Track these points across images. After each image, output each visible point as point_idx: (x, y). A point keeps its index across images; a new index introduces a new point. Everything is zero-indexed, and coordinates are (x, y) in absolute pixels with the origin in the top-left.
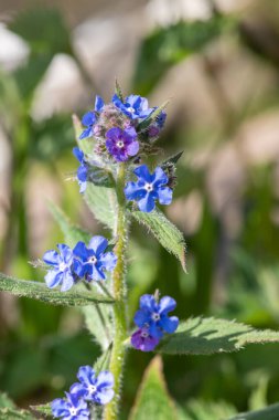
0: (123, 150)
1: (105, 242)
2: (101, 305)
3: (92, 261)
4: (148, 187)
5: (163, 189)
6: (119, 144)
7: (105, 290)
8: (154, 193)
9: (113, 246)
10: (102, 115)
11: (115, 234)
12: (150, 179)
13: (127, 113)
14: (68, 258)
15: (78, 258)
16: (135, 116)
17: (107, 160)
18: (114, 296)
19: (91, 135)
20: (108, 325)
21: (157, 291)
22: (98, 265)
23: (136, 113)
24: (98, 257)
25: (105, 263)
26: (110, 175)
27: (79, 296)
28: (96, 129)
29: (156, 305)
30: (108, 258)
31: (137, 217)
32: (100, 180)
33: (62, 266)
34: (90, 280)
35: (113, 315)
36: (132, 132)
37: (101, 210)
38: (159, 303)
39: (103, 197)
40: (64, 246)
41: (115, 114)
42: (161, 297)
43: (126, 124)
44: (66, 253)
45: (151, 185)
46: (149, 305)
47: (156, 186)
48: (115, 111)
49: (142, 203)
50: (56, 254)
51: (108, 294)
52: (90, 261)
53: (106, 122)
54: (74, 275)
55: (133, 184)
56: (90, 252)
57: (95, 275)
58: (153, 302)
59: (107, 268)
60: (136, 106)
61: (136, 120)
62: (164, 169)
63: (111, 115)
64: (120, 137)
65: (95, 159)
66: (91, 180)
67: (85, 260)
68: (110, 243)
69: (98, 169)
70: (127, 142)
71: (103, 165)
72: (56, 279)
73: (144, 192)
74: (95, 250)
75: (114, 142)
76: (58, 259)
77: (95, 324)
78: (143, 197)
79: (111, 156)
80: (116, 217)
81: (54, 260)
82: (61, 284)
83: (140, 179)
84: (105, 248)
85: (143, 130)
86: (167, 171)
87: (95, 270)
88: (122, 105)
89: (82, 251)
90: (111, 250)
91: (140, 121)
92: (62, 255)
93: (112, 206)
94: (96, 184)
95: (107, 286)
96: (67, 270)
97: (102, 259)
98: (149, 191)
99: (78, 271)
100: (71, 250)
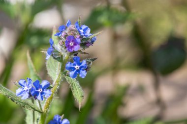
0: (72, 47)
1: (49, 85)
2: (36, 112)
3: (40, 90)
4: (77, 67)
5: (83, 70)
6: (71, 44)
7: (40, 106)
8: (78, 71)
9: (52, 88)
10: (68, 29)
11: (54, 83)
12: (79, 64)
13: (80, 32)
14: (30, 85)
15: (34, 87)
16: (82, 34)
17: (63, 49)
18: (43, 110)
19: (60, 35)
20: (36, 123)
21: (63, 115)
22: (42, 93)
23: (84, 33)
24: (43, 90)
25: (45, 93)
26: (62, 56)
27: (28, 105)
28: (63, 34)
29: (60, 121)
30: (47, 92)
31: (67, 79)
32: (56, 57)
33: (26, 88)
34: (36, 99)
35: (40, 119)
36: (79, 41)
37: (51, 71)
38: (62, 120)
39: (54, 66)
40: (30, 79)
41: (74, 30)
42: (64, 118)
43: (77, 36)
44: (30, 83)
45: (79, 67)
46: (57, 120)
47: (80, 68)
48: (75, 29)
49: (72, 73)
50: (25, 82)
51: (41, 108)
52: (39, 90)
53: (69, 32)
54: (30, 94)
55: (71, 64)
56: (41, 87)
57: (39, 97)
58: (59, 119)
59: (46, 96)
60: (85, 30)
61: (82, 36)
62: (87, 62)
63: (72, 30)
64: (73, 41)
65: (58, 47)
66: (52, 55)
67: (37, 89)
68: (51, 86)
69: (58, 52)
70: (75, 44)
71: (60, 51)
72: (21, 93)
73: (75, 69)
74: (43, 86)
75: (69, 42)
76: (25, 85)
77: (30, 120)
78: (73, 71)
79: (66, 48)
80: (57, 76)
81: (23, 84)
82: (22, 96)
83: (75, 62)
84: (48, 87)
85: (84, 42)
86: (88, 63)
87: (40, 95)
88: (78, 27)
89: (37, 85)
90: (50, 89)
91: (84, 37)
92: (28, 83)
93: (57, 71)
94: (54, 58)
95: (42, 105)
96: (27, 90)
97: (45, 91)
98: (77, 69)
99: (32, 93)
100: (32, 82)
